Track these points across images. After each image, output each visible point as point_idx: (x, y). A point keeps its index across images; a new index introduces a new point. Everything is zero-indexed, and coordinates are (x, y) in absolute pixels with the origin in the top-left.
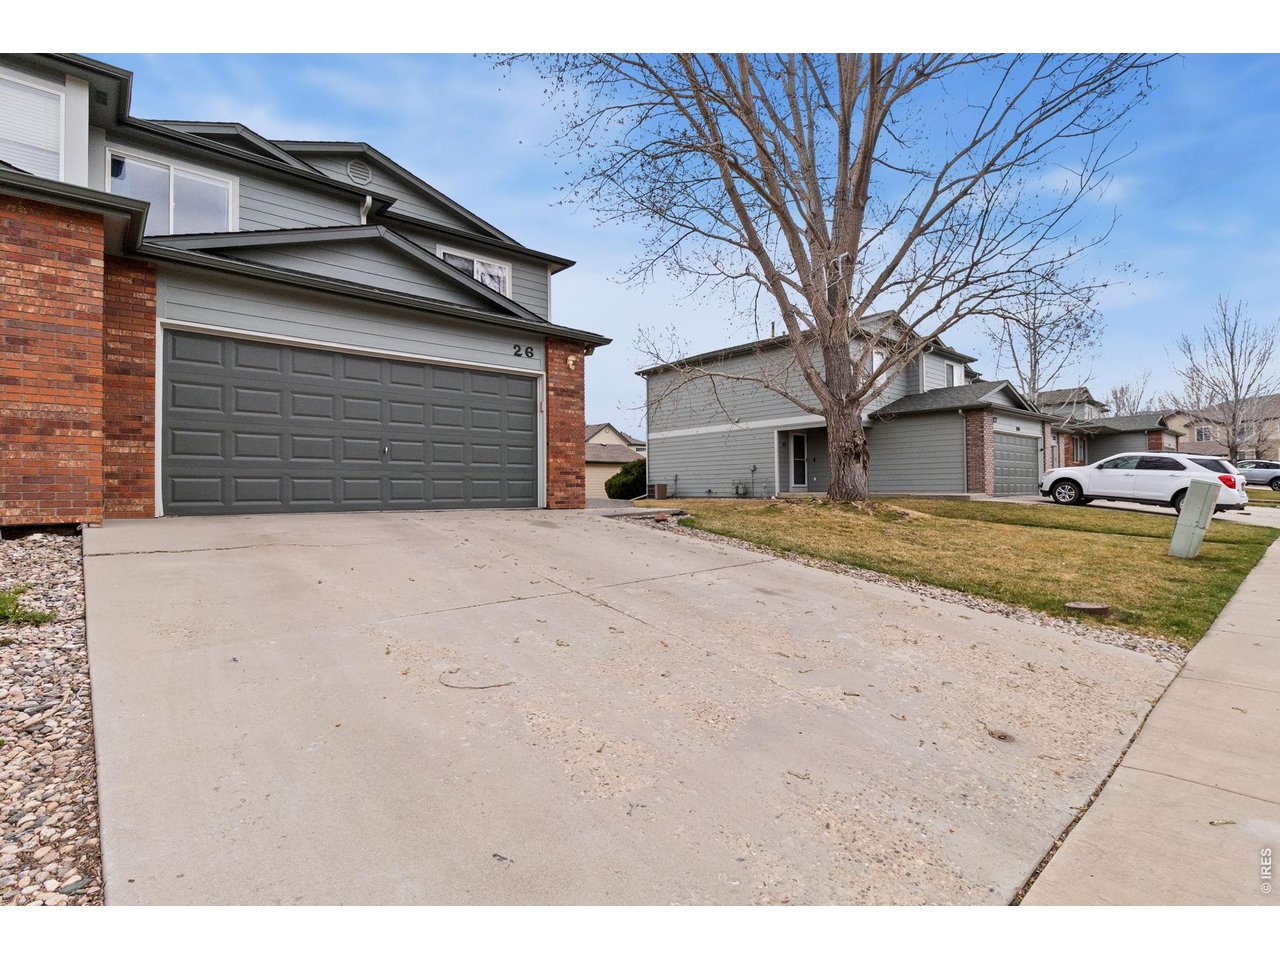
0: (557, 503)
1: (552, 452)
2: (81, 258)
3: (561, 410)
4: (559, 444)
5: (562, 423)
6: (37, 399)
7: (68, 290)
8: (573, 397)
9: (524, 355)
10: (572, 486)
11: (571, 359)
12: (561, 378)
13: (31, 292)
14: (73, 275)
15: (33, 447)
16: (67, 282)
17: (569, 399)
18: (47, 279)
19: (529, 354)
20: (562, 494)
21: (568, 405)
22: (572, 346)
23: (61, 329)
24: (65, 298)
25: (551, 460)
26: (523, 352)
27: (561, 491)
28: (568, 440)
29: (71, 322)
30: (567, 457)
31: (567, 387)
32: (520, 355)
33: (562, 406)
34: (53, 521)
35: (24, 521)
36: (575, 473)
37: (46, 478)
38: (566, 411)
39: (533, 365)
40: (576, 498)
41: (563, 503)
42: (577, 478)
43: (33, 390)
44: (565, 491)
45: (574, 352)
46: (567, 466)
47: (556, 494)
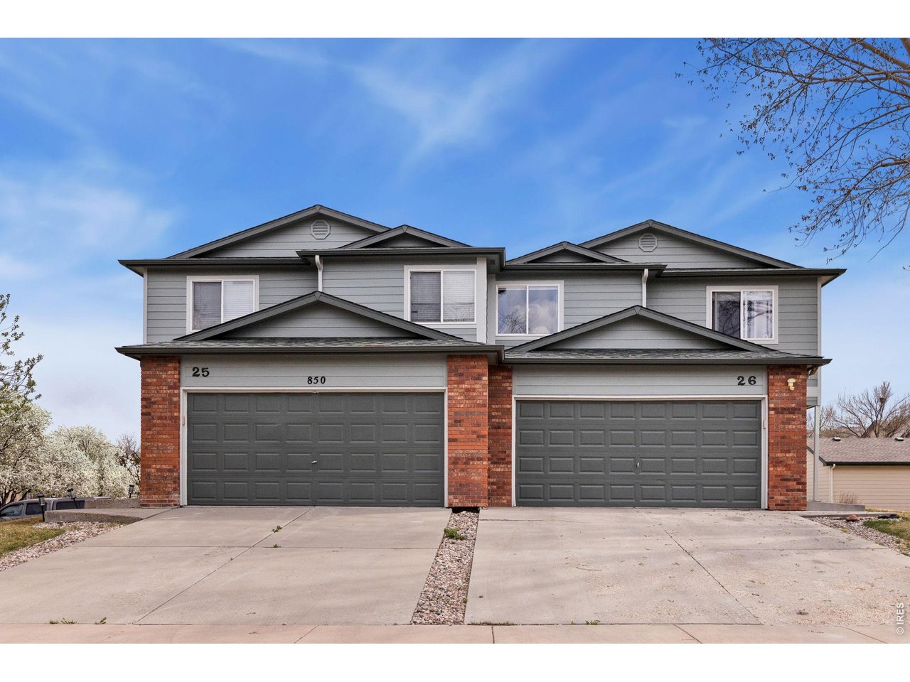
0: (777, 505)
1: (774, 462)
2: (479, 378)
3: (782, 426)
4: (779, 455)
5: (783, 437)
6: (464, 448)
7: (475, 394)
8: (794, 413)
9: (747, 383)
10: (792, 490)
11: (791, 381)
12: (782, 398)
13: (462, 398)
14: (477, 386)
15: (463, 470)
16: (474, 390)
17: (789, 416)
18: (468, 390)
19: (752, 381)
20: (782, 498)
21: (789, 421)
22: (793, 370)
23: (473, 413)
24: (473, 398)
25: (771, 469)
26: (746, 381)
27: (781, 495)
28: (789, 451)
29: (476, 409)
30: (786, 466)
31: (788, 406)
32: (743, 384)
33: (783, 423)
34: (470, 505)
35: (460, 505)
36: (795, 480)
37: (468, 485)
38: (787, 426)
39: (756, 390)
40: (797, 501)
41: (783, 505)
42: (798, 484)
43: (462, 444)
44: (785, 495)
45: (794, 375)
46: (788, 474)
47: (776, 497)
